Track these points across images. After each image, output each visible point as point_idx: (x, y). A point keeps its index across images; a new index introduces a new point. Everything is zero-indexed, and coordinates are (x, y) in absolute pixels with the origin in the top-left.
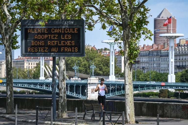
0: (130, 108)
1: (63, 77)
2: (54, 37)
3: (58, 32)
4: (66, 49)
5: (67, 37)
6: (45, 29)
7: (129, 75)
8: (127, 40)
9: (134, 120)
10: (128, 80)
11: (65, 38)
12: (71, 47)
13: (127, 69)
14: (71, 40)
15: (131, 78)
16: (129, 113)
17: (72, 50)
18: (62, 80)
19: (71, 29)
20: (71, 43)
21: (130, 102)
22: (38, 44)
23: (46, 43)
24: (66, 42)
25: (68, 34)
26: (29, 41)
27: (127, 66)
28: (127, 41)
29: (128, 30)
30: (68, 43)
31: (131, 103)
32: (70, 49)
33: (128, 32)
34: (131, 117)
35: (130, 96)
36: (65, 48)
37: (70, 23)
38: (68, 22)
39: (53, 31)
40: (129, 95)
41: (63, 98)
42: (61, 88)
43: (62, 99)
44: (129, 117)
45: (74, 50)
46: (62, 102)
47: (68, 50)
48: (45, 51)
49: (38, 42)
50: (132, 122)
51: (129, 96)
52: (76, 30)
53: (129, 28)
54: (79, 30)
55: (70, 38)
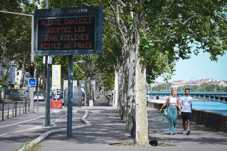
0: (140, 124)
1: (133, 83)
2: (67, 29)
3: (71, 23)
4: (80, 44)
5: (81, 29)
6: (58, 20)
7: (140, 78)
8: (138, 29)
9: (145, 140)
10: (138, 85)
11: (78, 31)
12: (84, 42)
13: (138, 70)
14: (85, 33)
15: (142, 82)
16: (138, 131)
17: (85, 46)
18: (131, 87)
19: (85, 19)
20: (84, 37)
21: (141, 115)
22: (51, 39)
23: (59, 37)
24: (80, 36)
25: (82, 25)
26: (42, 36)
27: (138, 66)
28: (138, 31)
29: (137, 16)
30: (81, 37)
31: (142, 117)
32: (83, 45)
33: (138, 19)
34: (140, 136)
35: (141, 108)
36: (78, 44)
37: (84, 11)
38: (82, 11)
39: (67, 22)
40: (139, 105)
41: (131, 107)
42: (130, 96)
43: (130, 109)
44: (138, 136)
45: (88, 45)
46: (130, 113)
47: (81, 46)
48: (57, 48)
49: (51, 37)
50: (142, 143)
51: (138, 107)
52: (90, 19)
53: (138, 12)
54: (93, 20)
55: (83, 30)
